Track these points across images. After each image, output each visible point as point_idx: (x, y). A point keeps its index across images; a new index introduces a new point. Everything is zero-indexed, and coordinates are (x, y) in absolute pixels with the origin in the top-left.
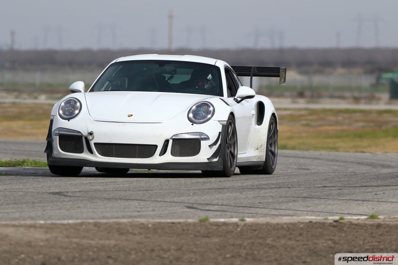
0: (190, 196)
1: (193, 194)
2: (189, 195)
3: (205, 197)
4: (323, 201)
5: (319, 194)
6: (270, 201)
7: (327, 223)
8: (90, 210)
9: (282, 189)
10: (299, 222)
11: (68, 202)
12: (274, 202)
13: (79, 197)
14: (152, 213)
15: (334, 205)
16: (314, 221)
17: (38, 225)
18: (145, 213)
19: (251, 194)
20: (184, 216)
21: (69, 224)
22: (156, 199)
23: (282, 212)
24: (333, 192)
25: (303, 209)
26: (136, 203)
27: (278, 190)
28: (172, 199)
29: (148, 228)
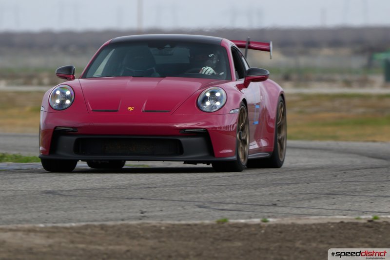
0: (200, 193)
1: (203, 191)
2: (198, 192)
3: (217, 194)
4: (348, 198)
5: (342, 190)
6: (289, 198)
7: (361, 223)
8: (91, 211)
9: (300, 185)
10: (329, 223)
11: (65, 202)
12: (294, 200)
13: (75, 196)
14: (160, 213)
15: (361, 202)
16: (346, 221)
17: (38, 229)
18: (153, 214)
19: (266, 191)
20: (197, 216)
21: (72, 228)
22: (163, 198)
23: (305, 211)
24: (358, 187)
25: (327, 208)
26: (140, 202)
27: (296, 186)
28: (180, 197)
29: (160, 231)
